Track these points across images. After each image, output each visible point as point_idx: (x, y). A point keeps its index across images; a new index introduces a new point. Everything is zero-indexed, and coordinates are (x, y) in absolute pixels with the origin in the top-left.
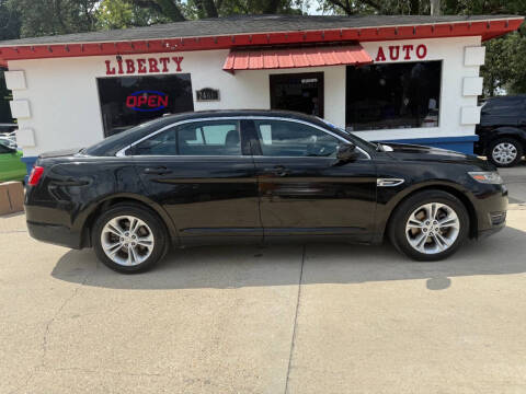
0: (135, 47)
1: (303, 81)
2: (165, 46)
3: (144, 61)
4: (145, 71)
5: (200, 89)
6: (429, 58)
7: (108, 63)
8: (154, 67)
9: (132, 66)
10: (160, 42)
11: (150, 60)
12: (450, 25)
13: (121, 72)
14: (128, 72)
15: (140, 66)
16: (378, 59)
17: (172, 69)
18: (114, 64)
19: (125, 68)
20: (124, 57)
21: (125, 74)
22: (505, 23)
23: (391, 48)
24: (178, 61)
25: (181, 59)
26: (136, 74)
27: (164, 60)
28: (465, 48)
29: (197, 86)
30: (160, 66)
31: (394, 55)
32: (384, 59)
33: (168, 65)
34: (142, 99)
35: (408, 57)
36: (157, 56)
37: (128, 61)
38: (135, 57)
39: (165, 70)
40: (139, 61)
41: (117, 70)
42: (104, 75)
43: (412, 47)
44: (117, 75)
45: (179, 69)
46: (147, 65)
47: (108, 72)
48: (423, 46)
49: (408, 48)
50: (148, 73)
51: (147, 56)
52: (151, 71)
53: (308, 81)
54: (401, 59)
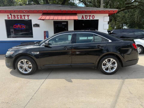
0: (15, 12)
1: (63, 23)
2: (23, 12)
3: (18, 15)
4: (19, 18)
5: (34, 24)
6: (95, 19)
7: (8, 15)
8: (21, 17)
9: (15, 17)
10: (22, 11)
11: (20, 15)
12: (99, 11)
13: (12, 18)
14: (14, 18)
15: (17, 17)
16: (82, 19)
17: (26, 18)
18: (10, 16)
19: (13, 17)
20: (12, 14)
21: (13, 19)
22: (113, 11)
23: (85, 16)
24: (28, 16)
25: (29, 15)
26: (16, 19)
27: (24, 16)
28: (104, 17)
29: (33, 23)
30: (23, 17)
31: (86, 18)
32: (84, 18)
33: (25, 17)
34: (18, 26)
35: (90, 18)
36: (22, 14)
37: (14, 15)
38: (16, 14)
39: (24, 18)
40: (17, 15)
41: (11, 18)
42: (7, 19)
43: (91, 16)
44: (11, 19)
45: (28, 18)
46: (19, 17)
47: (8, 18)
48: (94, 16)
49: (90, 16)
50: (20, 19)
51: (19, 14)
52: (20, 18)
53: (64, 23)
54: (88, 19)
